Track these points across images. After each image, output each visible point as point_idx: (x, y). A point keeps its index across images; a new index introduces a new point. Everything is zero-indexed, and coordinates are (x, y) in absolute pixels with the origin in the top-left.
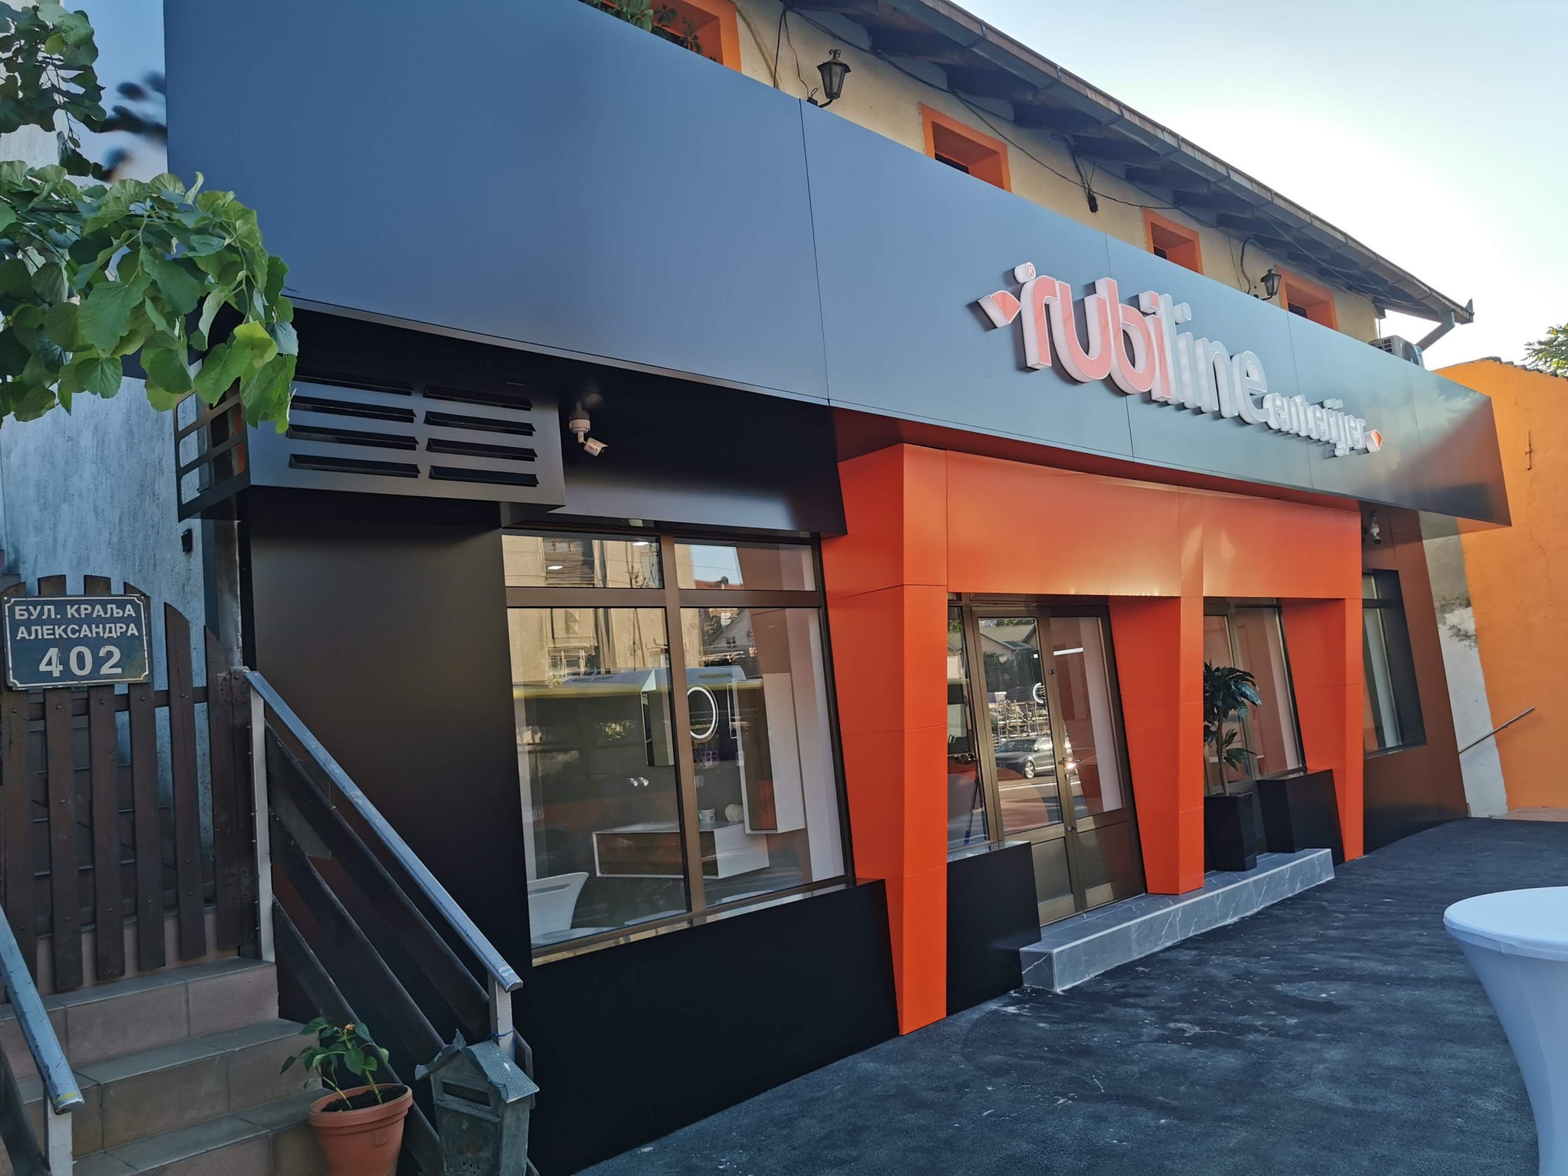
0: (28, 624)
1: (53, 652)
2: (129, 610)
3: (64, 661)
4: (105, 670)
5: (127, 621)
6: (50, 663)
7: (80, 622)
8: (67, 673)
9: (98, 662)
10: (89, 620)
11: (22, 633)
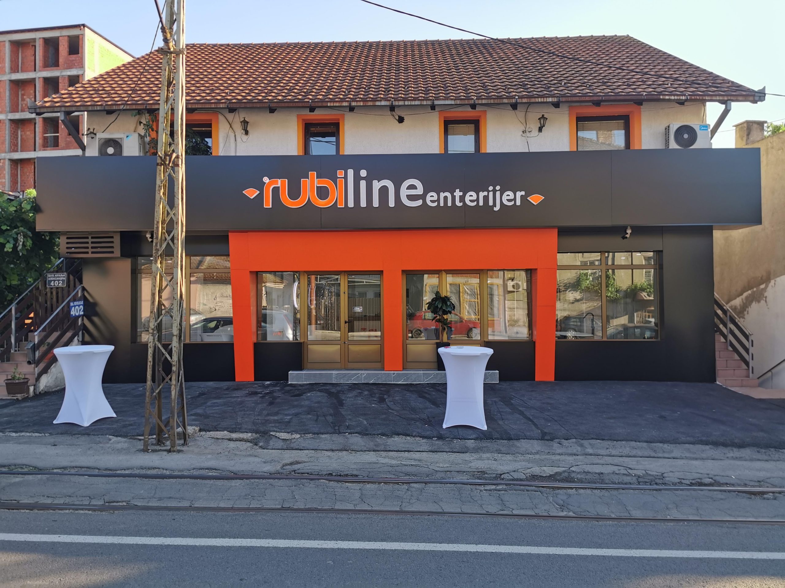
0: (50, 277)
1: (53, 282)
2: (64, 275)
3: (54, 283)
4: (60, 285)
5: (63, 277)
6: (52, 284)
7: (57, 277)
8: (54, 285)
9: (59, 283)
10: (58, 277)
11: (49, 279)
